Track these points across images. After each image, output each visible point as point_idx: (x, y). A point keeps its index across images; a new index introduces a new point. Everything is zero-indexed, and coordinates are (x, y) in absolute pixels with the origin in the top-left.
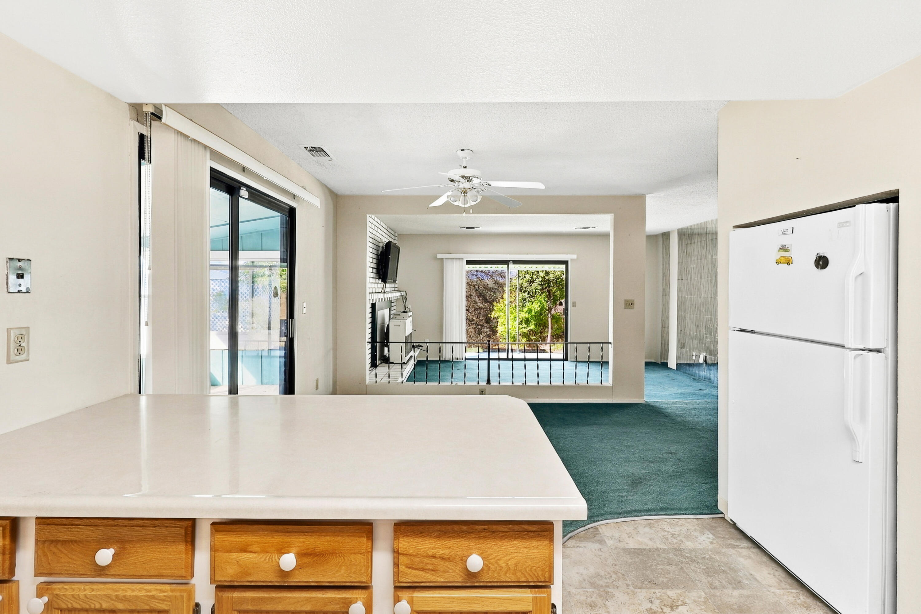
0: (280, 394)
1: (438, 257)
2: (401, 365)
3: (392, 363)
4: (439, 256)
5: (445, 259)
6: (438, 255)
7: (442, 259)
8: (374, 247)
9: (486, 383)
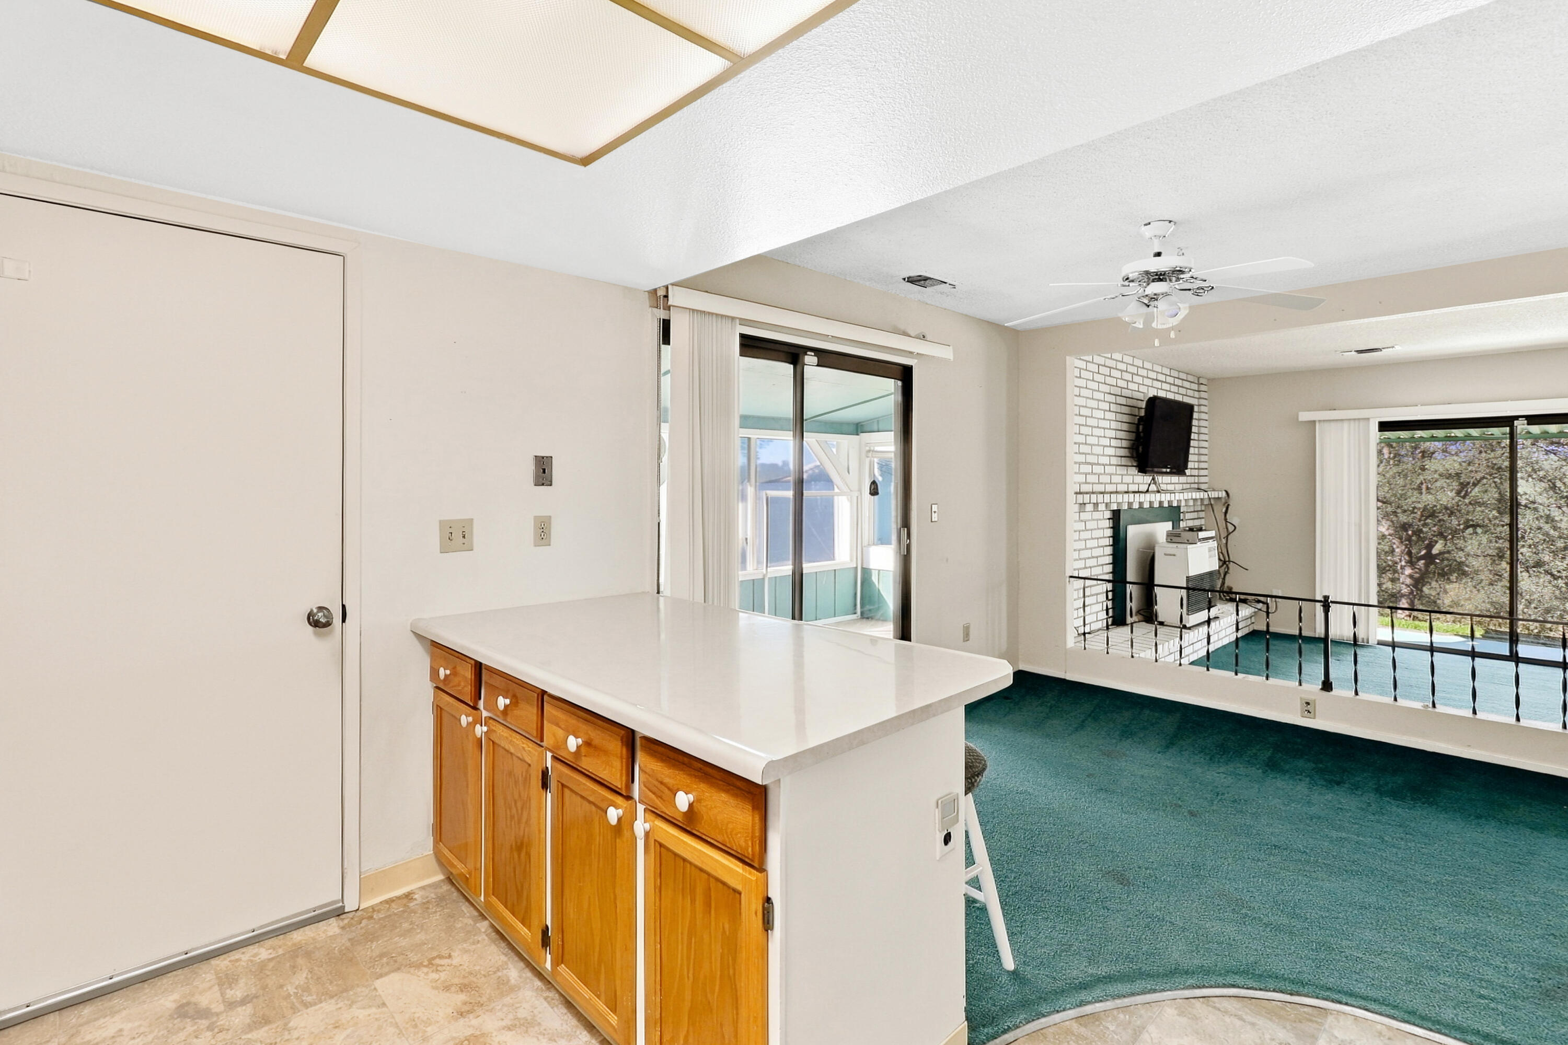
0: (894, 638)
1: (1300, 419)
2: (1179, 630)
3: (1162, 624)
4: (1304, 416)
5: (1320, 421)
6: (1301, 414)
7: (1313, 423)
8: (1126, 410)
9: (1320, 687)
